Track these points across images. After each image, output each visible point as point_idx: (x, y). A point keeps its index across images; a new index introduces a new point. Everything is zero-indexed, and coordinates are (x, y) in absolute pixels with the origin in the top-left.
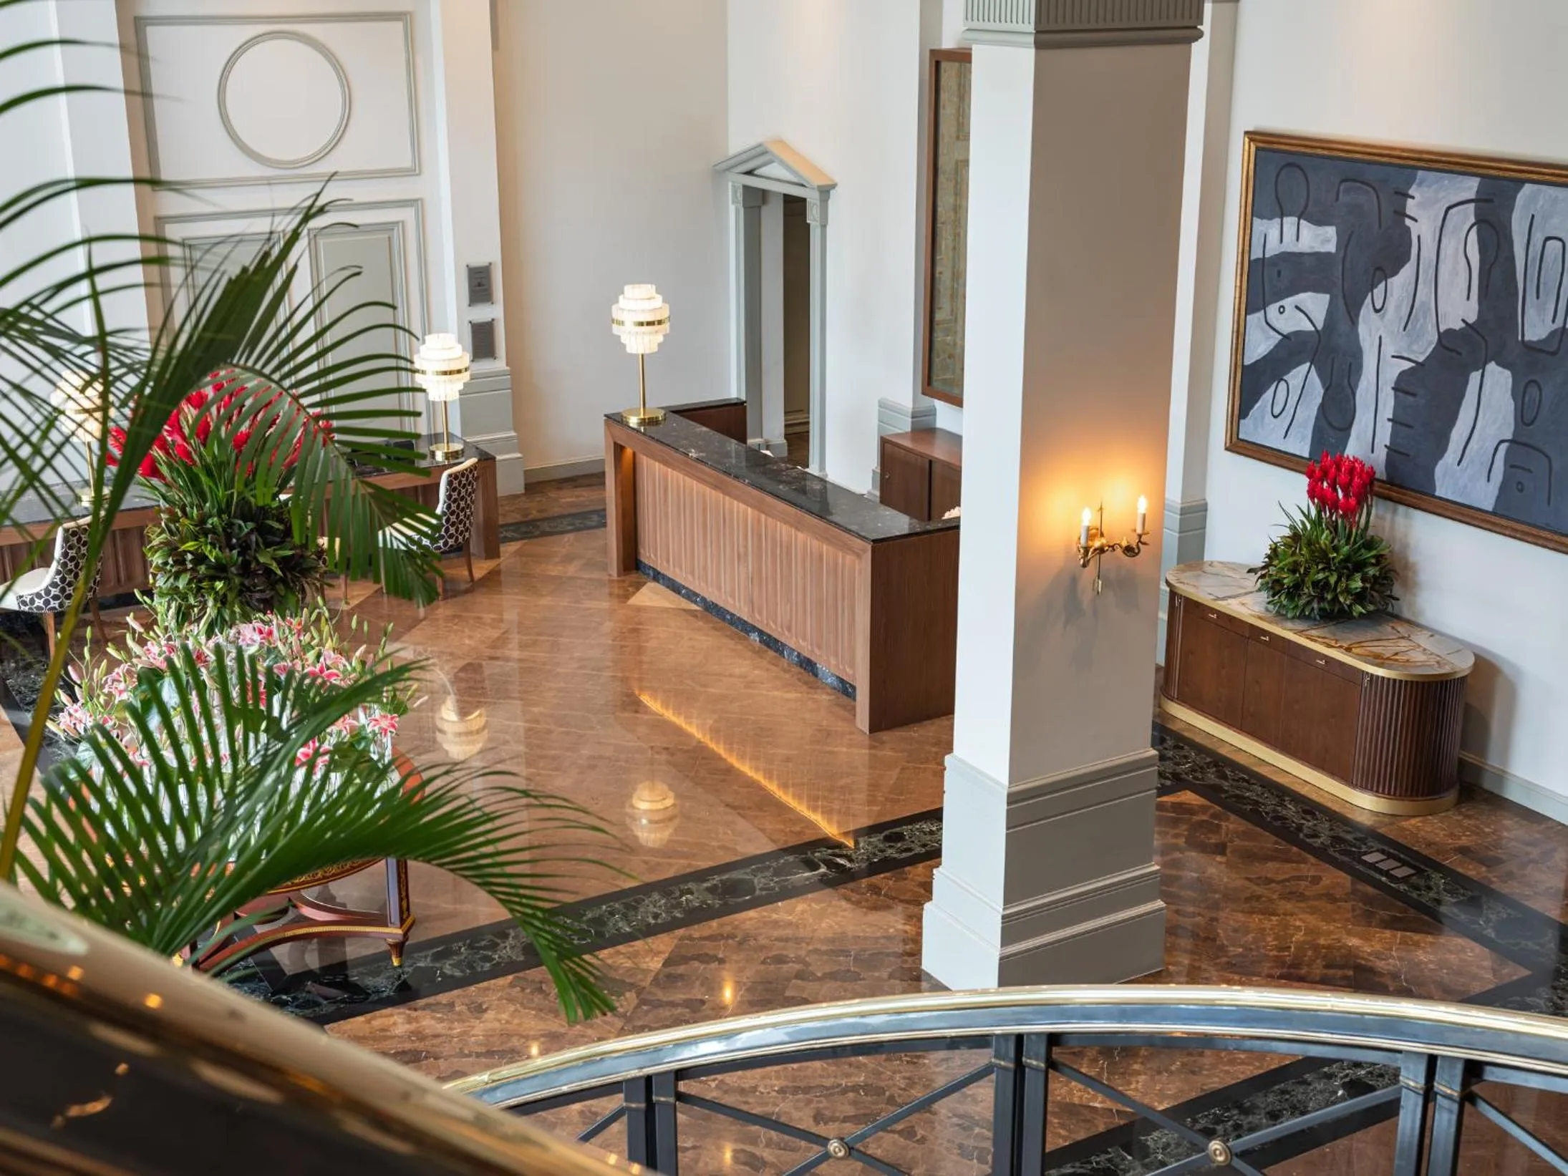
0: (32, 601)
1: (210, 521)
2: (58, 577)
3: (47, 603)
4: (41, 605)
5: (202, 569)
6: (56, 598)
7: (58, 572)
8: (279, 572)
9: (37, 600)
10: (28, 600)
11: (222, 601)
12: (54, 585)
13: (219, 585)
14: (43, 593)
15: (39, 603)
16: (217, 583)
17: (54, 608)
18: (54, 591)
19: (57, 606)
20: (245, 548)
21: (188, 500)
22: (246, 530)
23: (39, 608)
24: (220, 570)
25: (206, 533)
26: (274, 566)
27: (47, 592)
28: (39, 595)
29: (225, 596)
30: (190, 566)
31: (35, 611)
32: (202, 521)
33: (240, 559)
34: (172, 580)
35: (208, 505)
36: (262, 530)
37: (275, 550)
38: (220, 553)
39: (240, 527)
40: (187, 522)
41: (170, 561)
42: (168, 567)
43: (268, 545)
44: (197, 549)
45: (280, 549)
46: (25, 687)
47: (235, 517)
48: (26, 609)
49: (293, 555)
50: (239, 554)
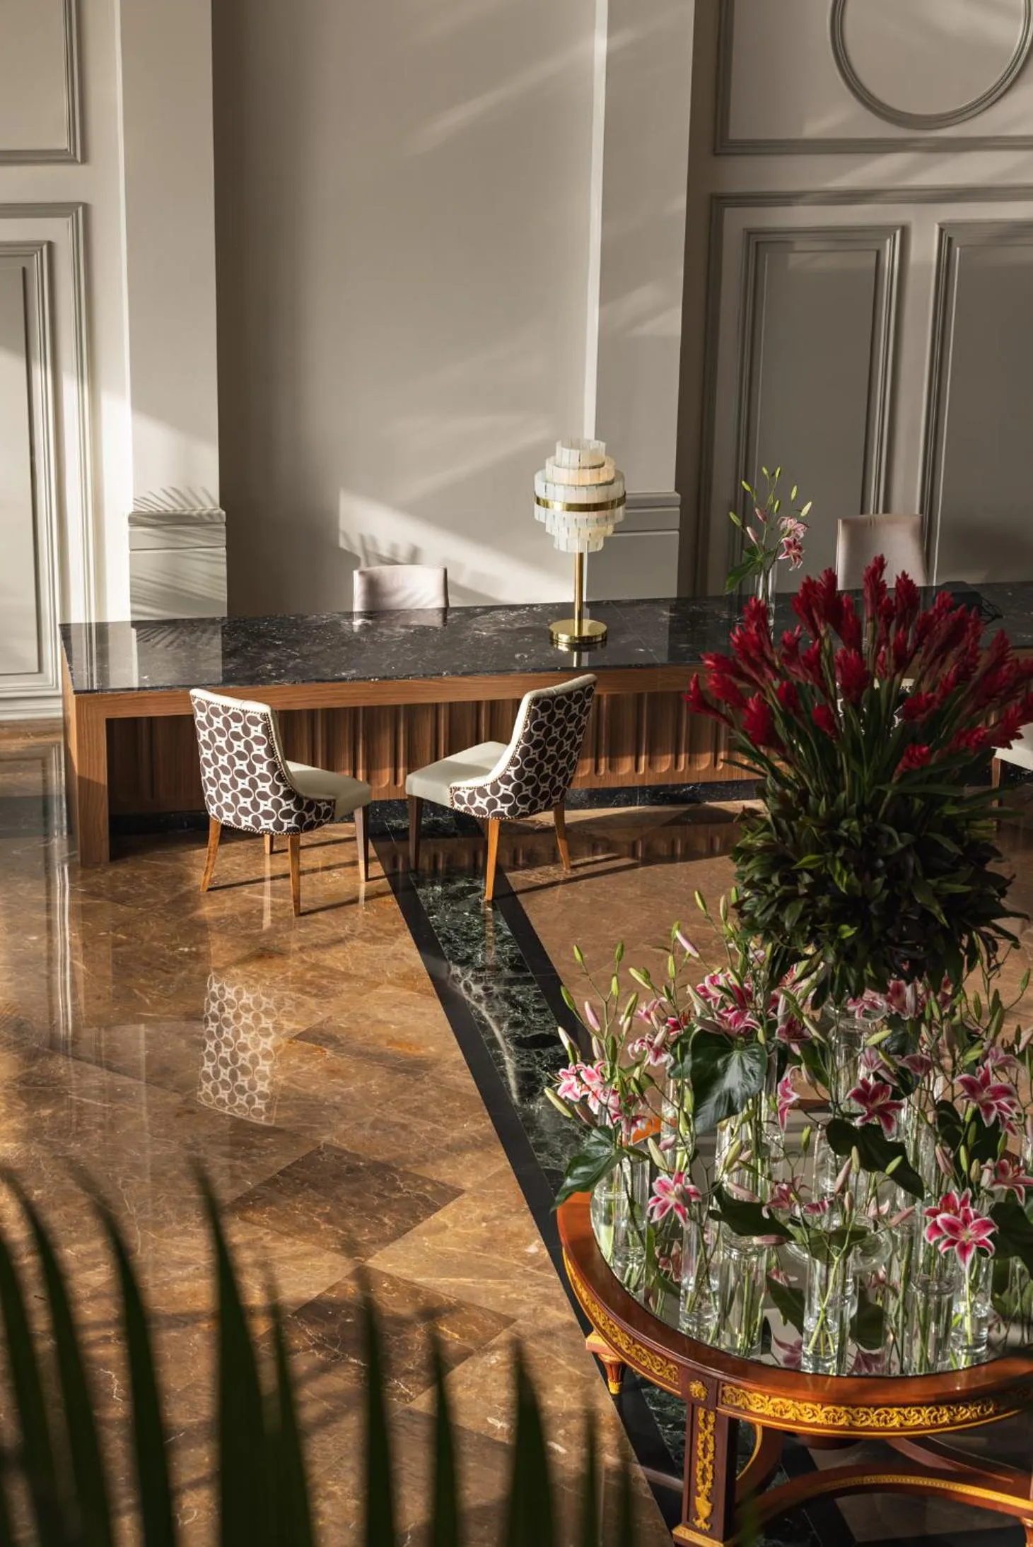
0: (472, 799)
1: (844, 824)
2: (513, 769)
3: (492, 804)
4: (484, 806)
5: (824, 901)
6: (505, 799)
7: (514, 762)
8: (943, 920)
9: (478, 799)
10: (465, 796)
11: (847, 954)
12: (506, 779)
13: (848, 932)
14: (488, 789)
15: (481, 802)
16: (845, 927)
17: (502, 814)
18: (506, 789)
19: (505, 811)
20: (895, 874)
21: (811, 785)
22: (900, 845)
23: (478, 809)
24: (850, 908)
25: (836, 842)
26: (936, 909)
27: (495, 789)
28: (482, 791)
29: (854, 948)
30: (803, 891)
31: (474, 813)
32: (832, 822)
33: (886, 892)
34: (772, 910)
35: (843, 795)
36: (924, 848)
37: (940, 882)
38: (856, 882)
39: (891, 838)
40: (809, 821)
41: (775, 880)
42: (770, 888)
43: (930, 873)
44: (820, 868)
45: (949, 881)
46: (456, 931)
47: (884, 821)
48: (462, 808)
49: (969, 893)
50: (886, 885)
